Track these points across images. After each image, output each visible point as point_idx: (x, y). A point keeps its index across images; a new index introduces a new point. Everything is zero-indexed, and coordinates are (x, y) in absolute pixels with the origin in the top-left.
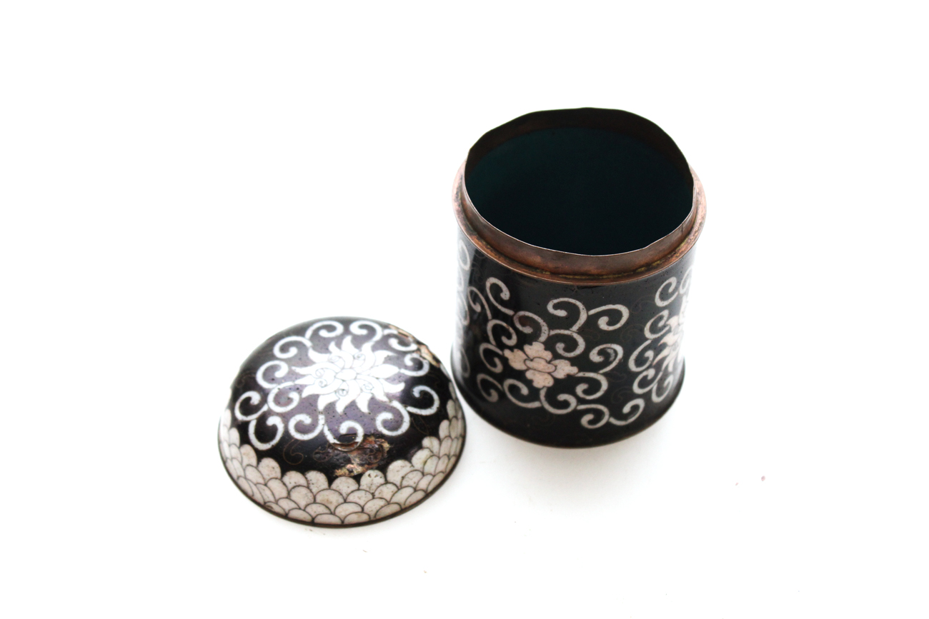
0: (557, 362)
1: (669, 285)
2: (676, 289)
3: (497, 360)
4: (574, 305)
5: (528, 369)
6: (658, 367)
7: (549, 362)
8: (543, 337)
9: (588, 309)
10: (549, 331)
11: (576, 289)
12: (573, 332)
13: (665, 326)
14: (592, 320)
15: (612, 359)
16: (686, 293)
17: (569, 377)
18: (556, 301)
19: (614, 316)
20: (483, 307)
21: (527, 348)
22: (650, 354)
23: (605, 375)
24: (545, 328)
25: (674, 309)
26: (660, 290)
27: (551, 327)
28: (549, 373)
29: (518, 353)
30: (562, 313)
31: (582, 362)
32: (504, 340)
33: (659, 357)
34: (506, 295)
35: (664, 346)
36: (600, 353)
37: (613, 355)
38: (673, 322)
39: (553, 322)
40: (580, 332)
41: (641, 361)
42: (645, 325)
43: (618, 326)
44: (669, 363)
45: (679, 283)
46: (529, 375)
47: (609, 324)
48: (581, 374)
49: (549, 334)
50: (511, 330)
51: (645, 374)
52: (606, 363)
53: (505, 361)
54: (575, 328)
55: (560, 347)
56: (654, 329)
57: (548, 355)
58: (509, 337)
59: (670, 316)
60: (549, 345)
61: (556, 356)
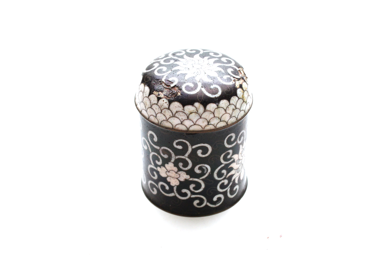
0: (180, 172)
1: (231, 137)
2: (236, 140)
3: (155, 173)
4: (185, 143)
5: (168, 176)
6: (229, 179)
7: (176, 173)
8: (173, 160)
9: (192, 145)
11: (186, 135)
12: (186, 157)
13: (231, 158)
14: (194, 151)
15: (205, 172)
16: (242, 144)
17: (186, 180)
18: (177, 141)
19: (205, 150)
20: (147, 146)
21: (166, 165)
22: (224, 172)
23: (203, 180)
24: (173, 155)
25: (236, 150)
26: (226, 138)
27: (176, 155)
28: (177, 179)
29: (163, 168)
30: (180, 147)
31: (191, 172)
32: (157, 162)
33: (230, 174)
34: (156, 139)
35: (232, 169)
36: (200, 168)
37: (206, 170)
38: (235, 157)
39: (177, 152)
40: (189, 157)
41: (220, 174)
42: (220, 156)
43: (207, 155)
44: (236, 178)
45: (236, 137)
46: (168, 179)
47: (203, 153)
48: (191, 179)
49: (175, 158)
50: (159, 157)
51: (223, 181)
52: (203, 174)
53: (158, 172)
54: (187, 155)
55: (181, 165)
56: (225, 159)
57: (176, 169)
58: (159, 161)
59: (233, 154)
60: (176, 164)
61: (180, 170)
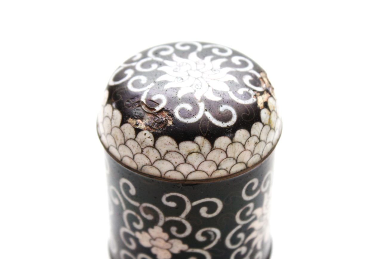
0: (173, 241)
1: (252, 184)
2: (259, 187)
3: (132, 240)
4: (181, 199)
5: (153, 246)
6: (249, 245)
7: (167, 241)
8: (161, 223)
9: (192, 201)
10: (165, 218)
11: (182, 186)
12: (182, 218)
13: (251, 215)
14: (195, 210)
15: (212, 238)
16: (267, 191)
17: (182, 252)
18: (168, 195)
19: (212, 207)
20: (119, 200)
21: (150, 230)
22: (241, 236)
23: (209, 251)
24: (161, 215)
25: (258, 202)
26: (245, 187)
27: (166, 215)
28: (168, 250)
29: (145, 234)
30: (172, 204)
31: (190, 241)
32: (135, 225)
33: (249, 238)
34: (133, 191)
35: (252, 230)
36: (204, 234)
37: (213, 237)
38: (258, 212)
39: (168, 211)
40: (188, 218)
41: (235, 240)
42: (235, 213)
43: (215, 214)
44: (258, 243)
45: (260, 183)
46: (154, 251)
47: (209, 212)
48: (190, 250)
49: (165, 220)
50: (139, 218)
51: (238, 250)
52: (208, 242)
53: (137, 240)
54: (183, 215)
55: (174, 230)
56: (243, 217)
57: (166, 236)
58: (138, 222)
59: (256, 207)
60: (166, 228)
61: (172, 237)
